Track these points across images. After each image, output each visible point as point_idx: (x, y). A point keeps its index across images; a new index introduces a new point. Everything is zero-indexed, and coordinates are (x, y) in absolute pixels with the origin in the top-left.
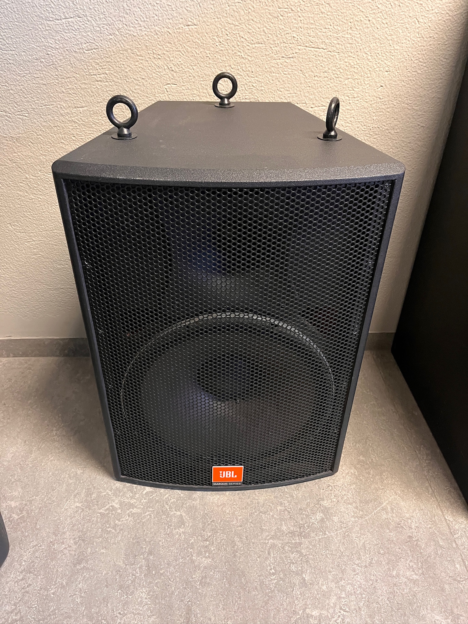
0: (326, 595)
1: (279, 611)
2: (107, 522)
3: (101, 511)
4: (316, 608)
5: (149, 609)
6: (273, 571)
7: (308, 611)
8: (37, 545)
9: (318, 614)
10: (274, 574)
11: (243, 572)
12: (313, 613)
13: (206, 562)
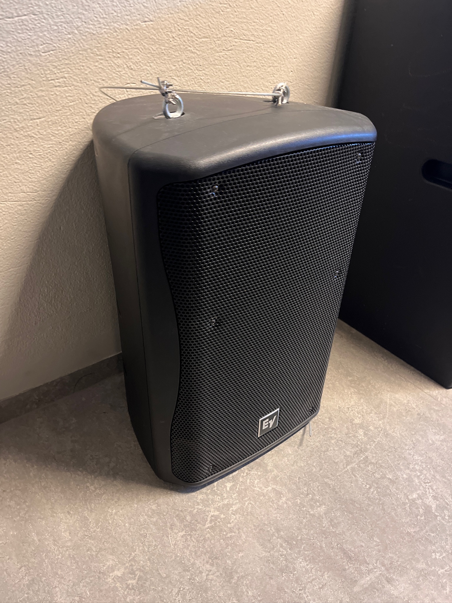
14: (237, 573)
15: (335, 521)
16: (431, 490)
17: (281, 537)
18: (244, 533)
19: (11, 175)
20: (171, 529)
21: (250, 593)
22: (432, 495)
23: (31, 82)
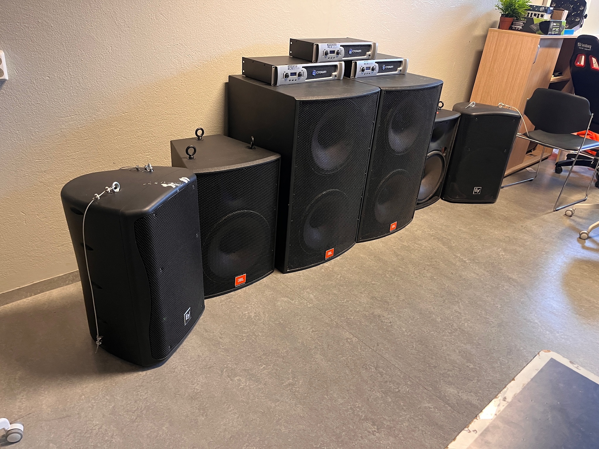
19: (65, 174)
23: (74, 138)
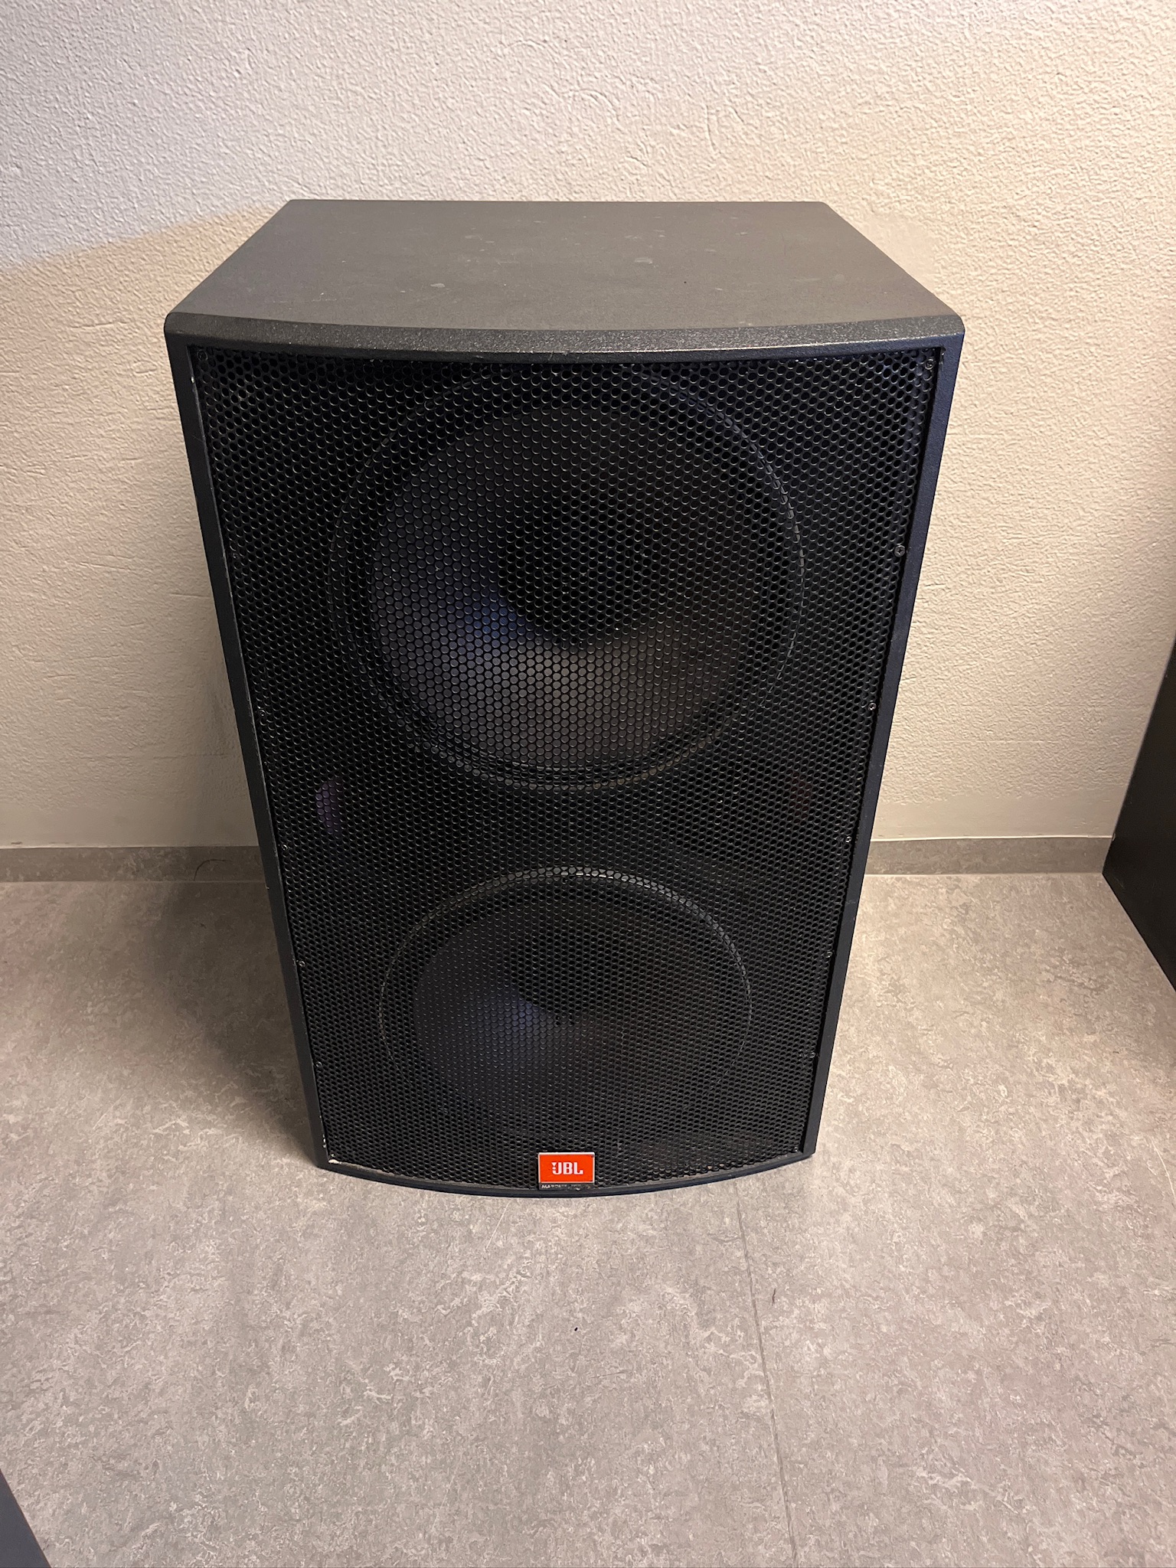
0: (499, 1254)
1: (419, 1274)
2: (165, 1147)
3: (157, 1131)
4: (480, 1271)
5: (216, 1268)
6: (423, 1220)
7: (465, 1275)
8: (46, 1179)
9: (479, 1279)
10: (422, 1224)
11: (374, 1221)
12: (473, 1278)
13: (317, 1205)
14: (125, 1203)
15: (316, 1231)
16: (513, 1287)
17: (223, 1201)
18: (187, 1167)
20: (116, 1108)
21: (111, 1236)
22: (505, 1293)
